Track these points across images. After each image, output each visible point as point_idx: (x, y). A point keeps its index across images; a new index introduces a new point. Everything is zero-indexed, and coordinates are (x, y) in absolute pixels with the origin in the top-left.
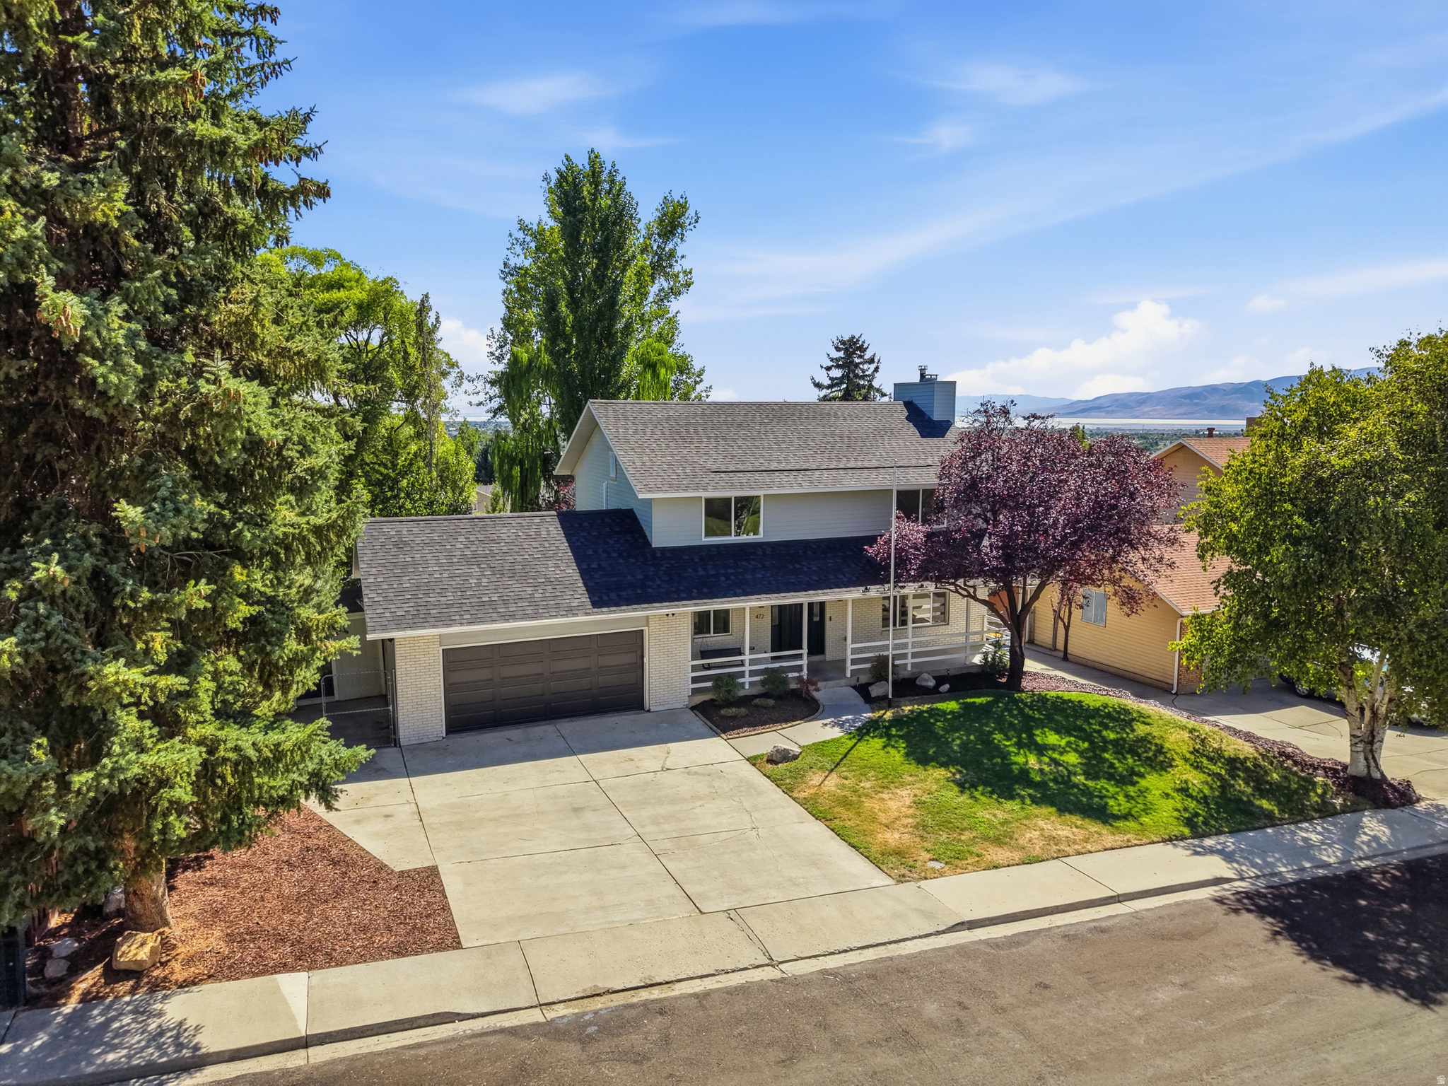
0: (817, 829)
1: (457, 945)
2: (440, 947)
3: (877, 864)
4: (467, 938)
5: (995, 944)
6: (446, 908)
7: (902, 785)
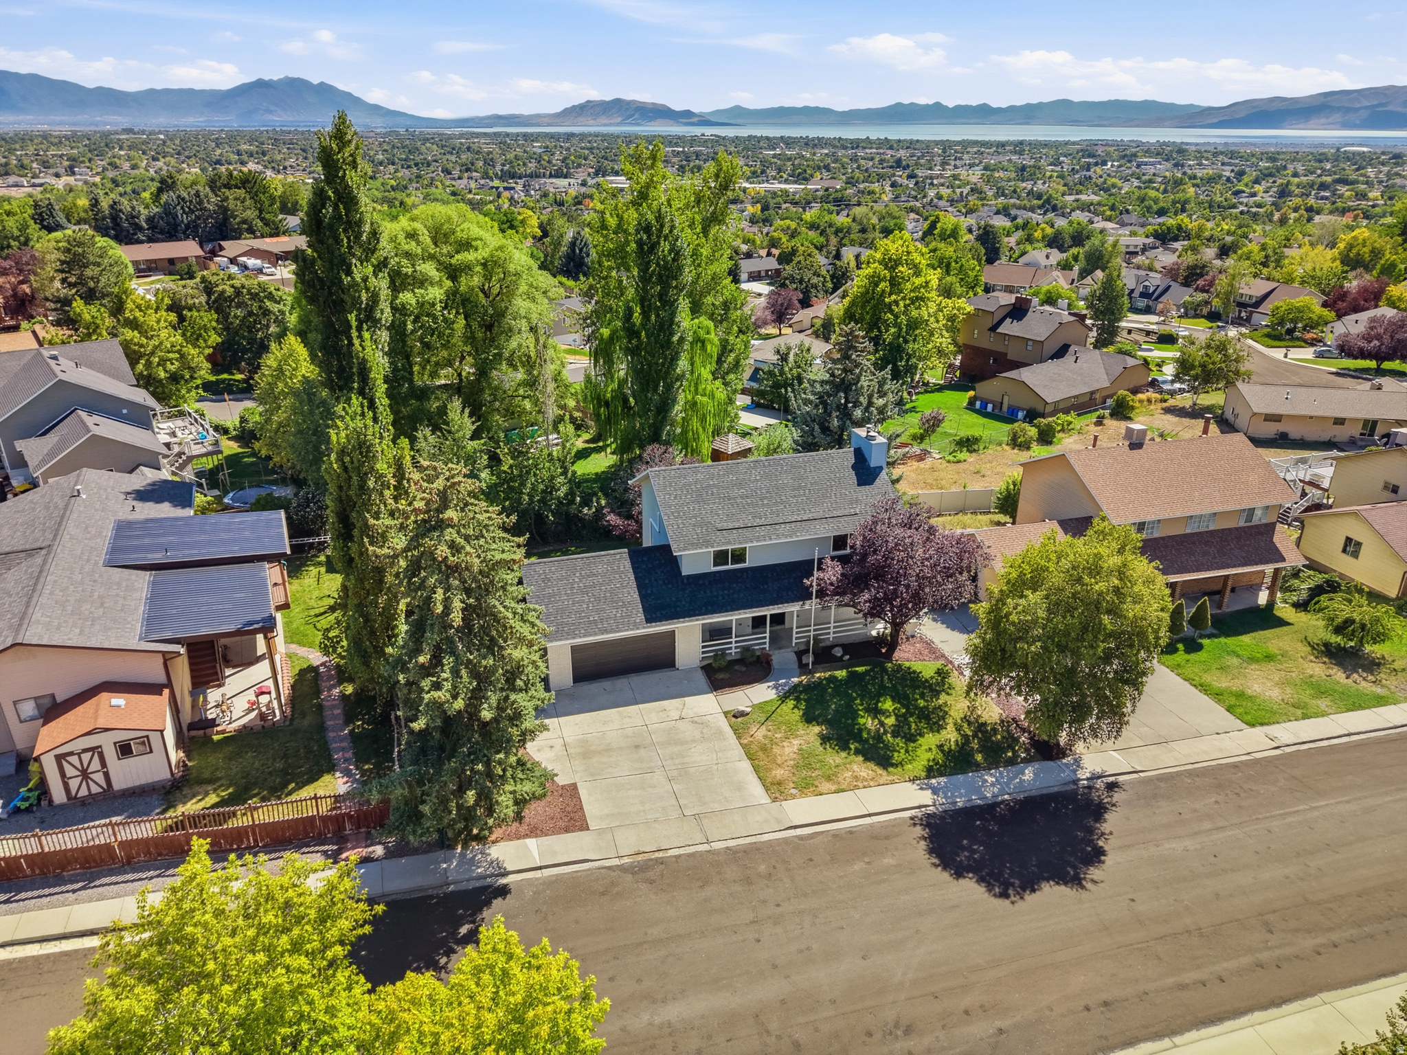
0: (746, 765)
1: (588, 829)
2: (581, 829)
3: (767, 789)
4: (592, 825)
5: (801, 838)
6: (582, 808)
7: (797, 736)
